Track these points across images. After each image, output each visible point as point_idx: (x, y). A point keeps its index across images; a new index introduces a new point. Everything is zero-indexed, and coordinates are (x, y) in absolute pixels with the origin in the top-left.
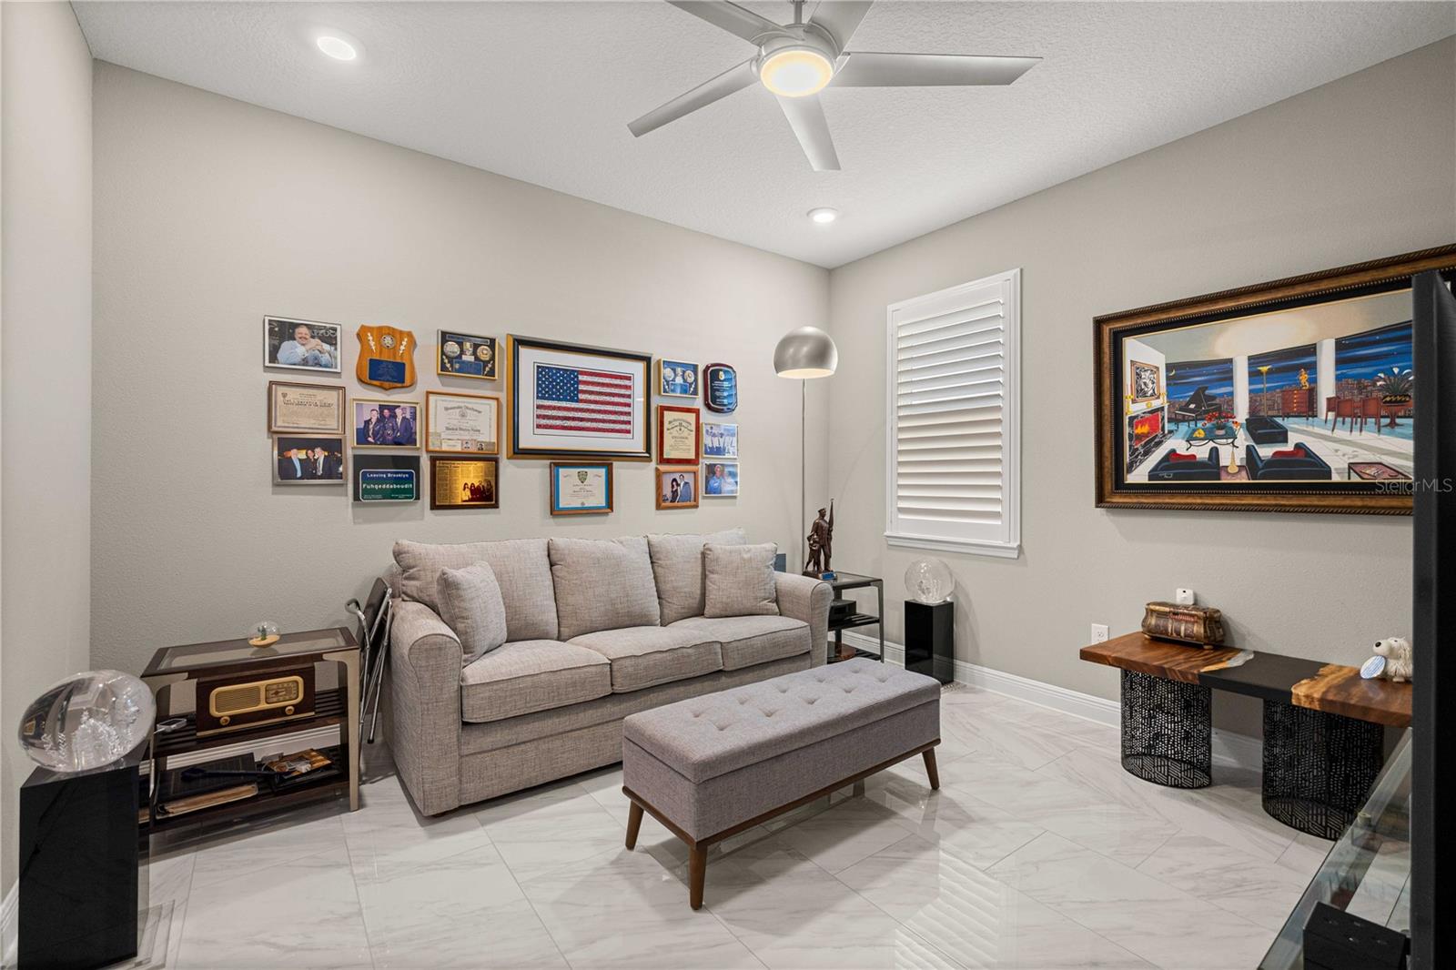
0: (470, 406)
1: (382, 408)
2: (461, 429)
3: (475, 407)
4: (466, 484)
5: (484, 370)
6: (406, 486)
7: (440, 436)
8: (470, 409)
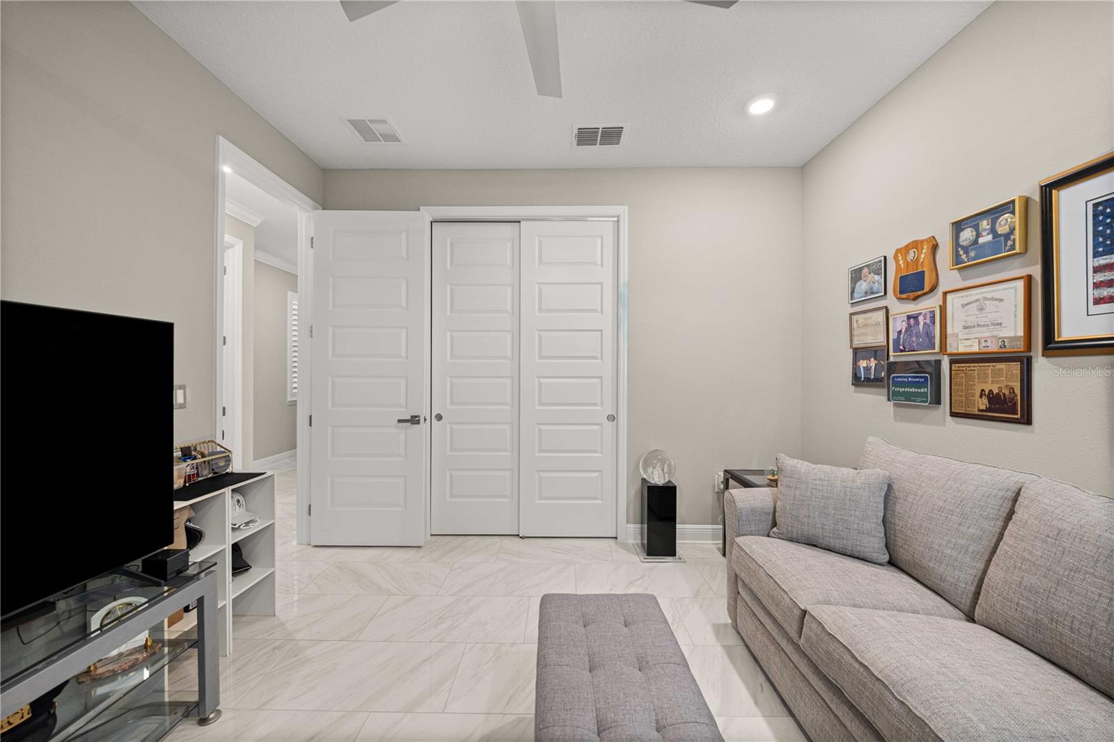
0: (989, 296)
1: (909, 317)
2: (978, 325)
3: (996, 295)
4: (983, 390)
5: (1006, 245)
6: (922, 390)
7: (958, 337)
8: (989, 299)
